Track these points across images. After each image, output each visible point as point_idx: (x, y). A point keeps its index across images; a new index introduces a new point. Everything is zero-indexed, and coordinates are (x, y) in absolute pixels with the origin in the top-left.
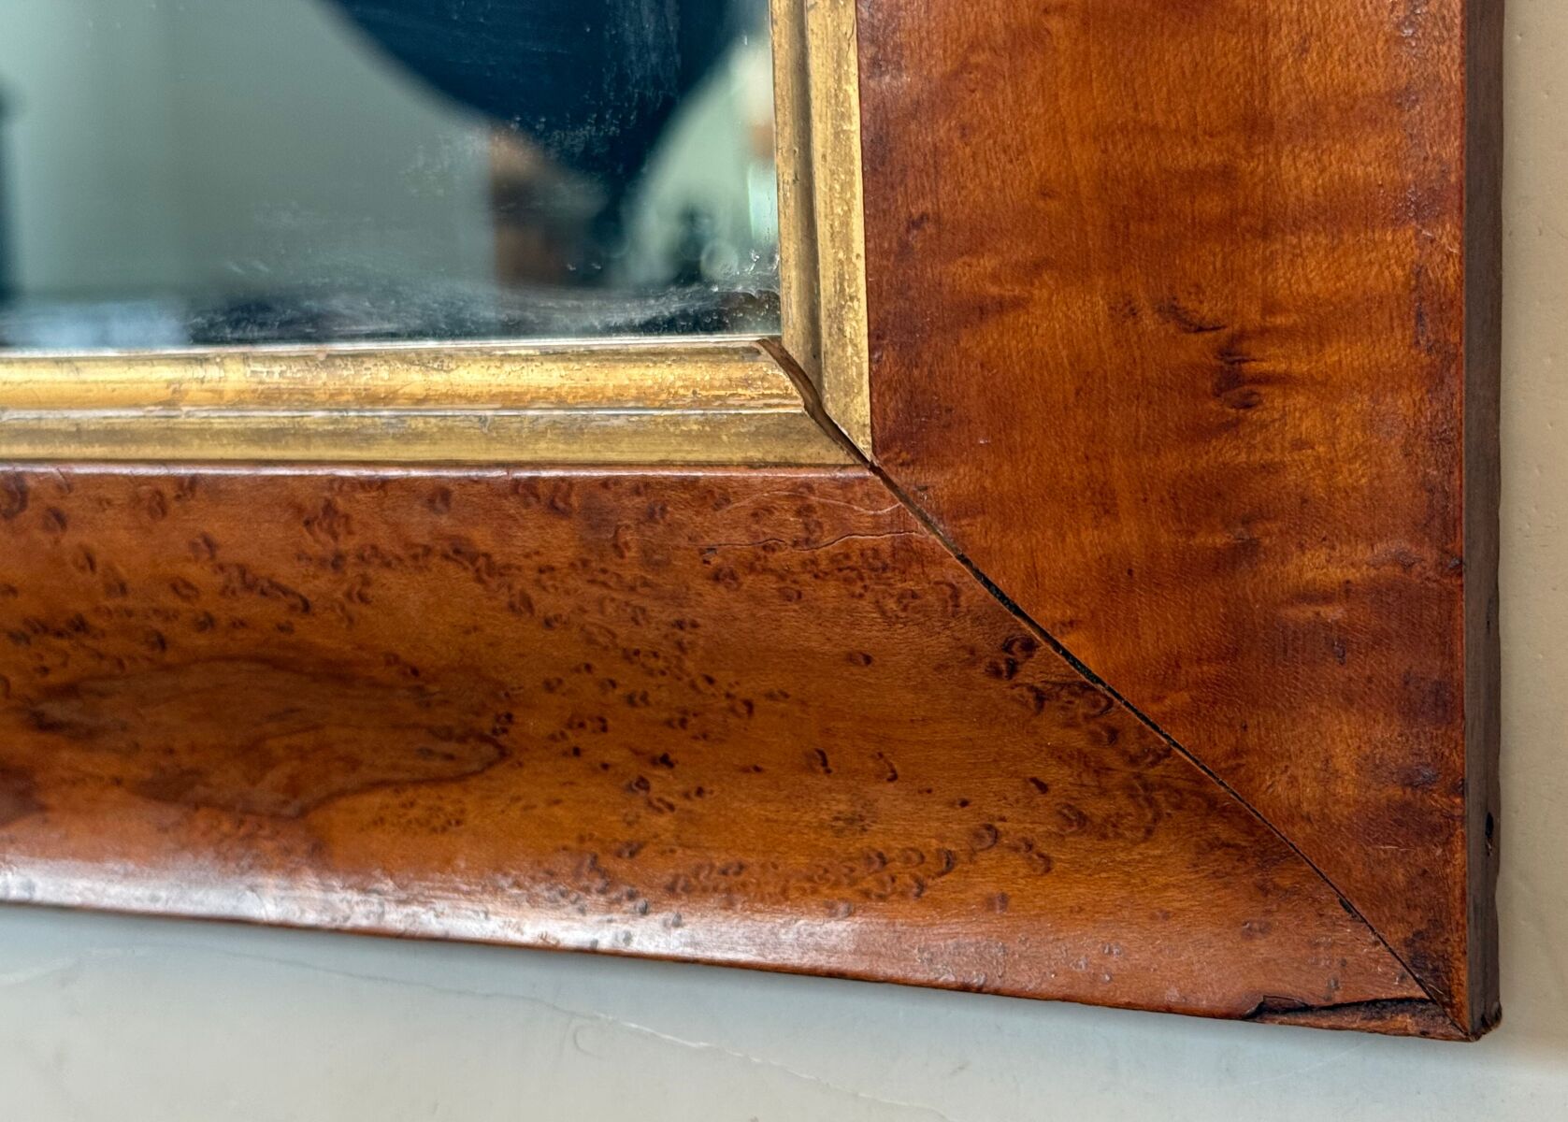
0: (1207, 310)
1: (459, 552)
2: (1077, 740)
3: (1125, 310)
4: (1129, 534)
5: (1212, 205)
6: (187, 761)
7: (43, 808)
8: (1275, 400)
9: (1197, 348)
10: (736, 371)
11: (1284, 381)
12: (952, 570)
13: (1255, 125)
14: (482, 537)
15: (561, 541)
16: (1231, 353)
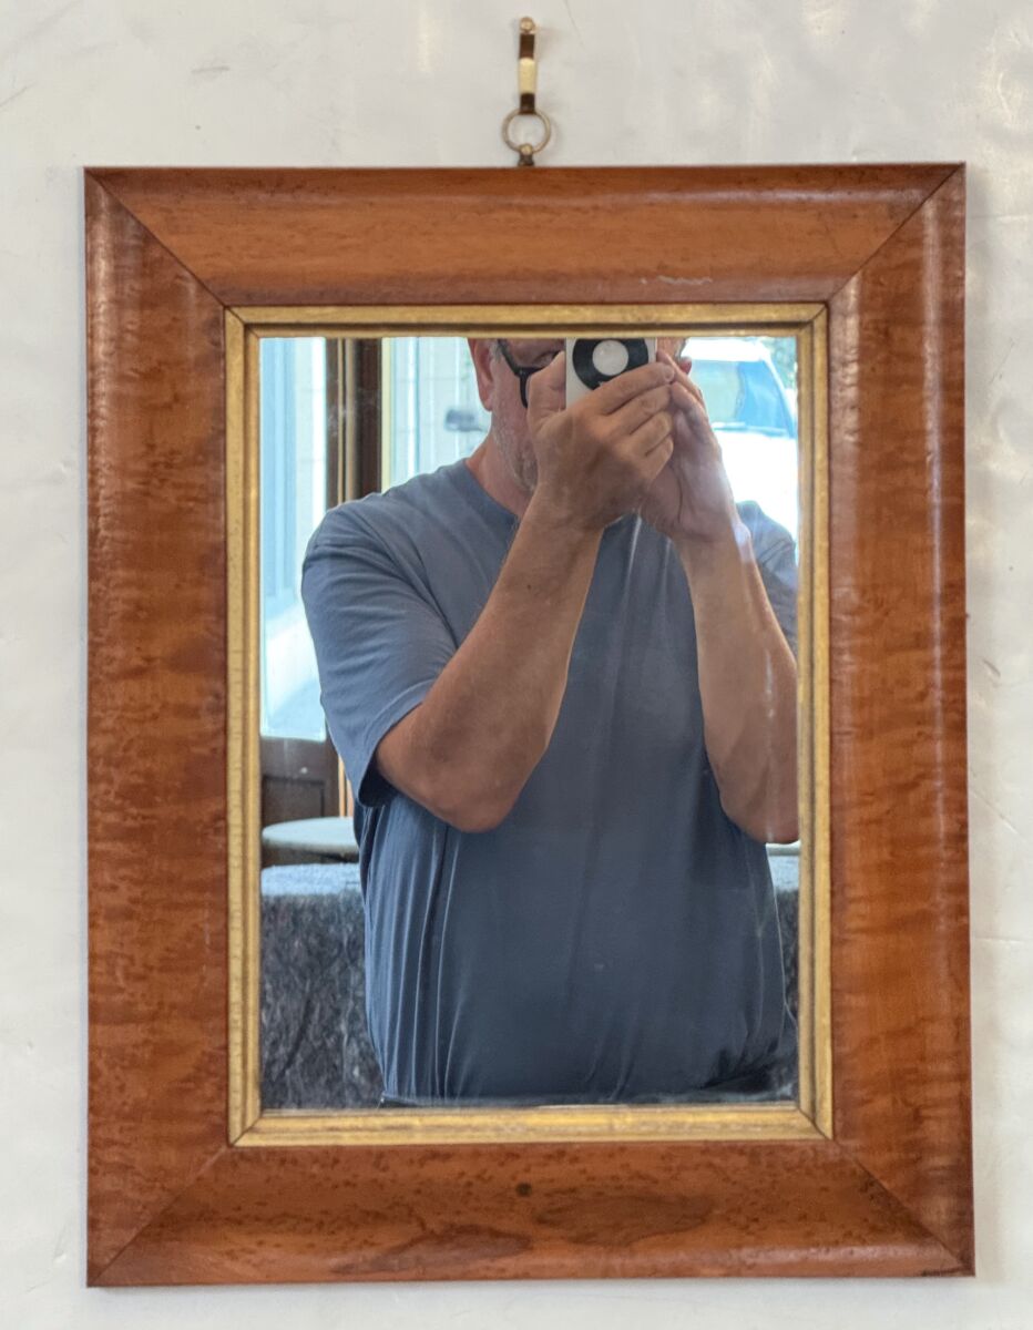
0: (913, 1100)
1: (710, 1165)
2: (879, 1207)
3: (895, 1102)
4: (895, 1155)
5: (913, 1077)
6: (591, 1230)
7: (532, 1249)
8: (926, 1122)
9: (910, 1110)
10: (788, 1115)
11: (929, 1118)
12: (854, 1165)
13: (922, 1059)
14: (717, 1161)
15: (743, 1161)
16: (917, 1111)
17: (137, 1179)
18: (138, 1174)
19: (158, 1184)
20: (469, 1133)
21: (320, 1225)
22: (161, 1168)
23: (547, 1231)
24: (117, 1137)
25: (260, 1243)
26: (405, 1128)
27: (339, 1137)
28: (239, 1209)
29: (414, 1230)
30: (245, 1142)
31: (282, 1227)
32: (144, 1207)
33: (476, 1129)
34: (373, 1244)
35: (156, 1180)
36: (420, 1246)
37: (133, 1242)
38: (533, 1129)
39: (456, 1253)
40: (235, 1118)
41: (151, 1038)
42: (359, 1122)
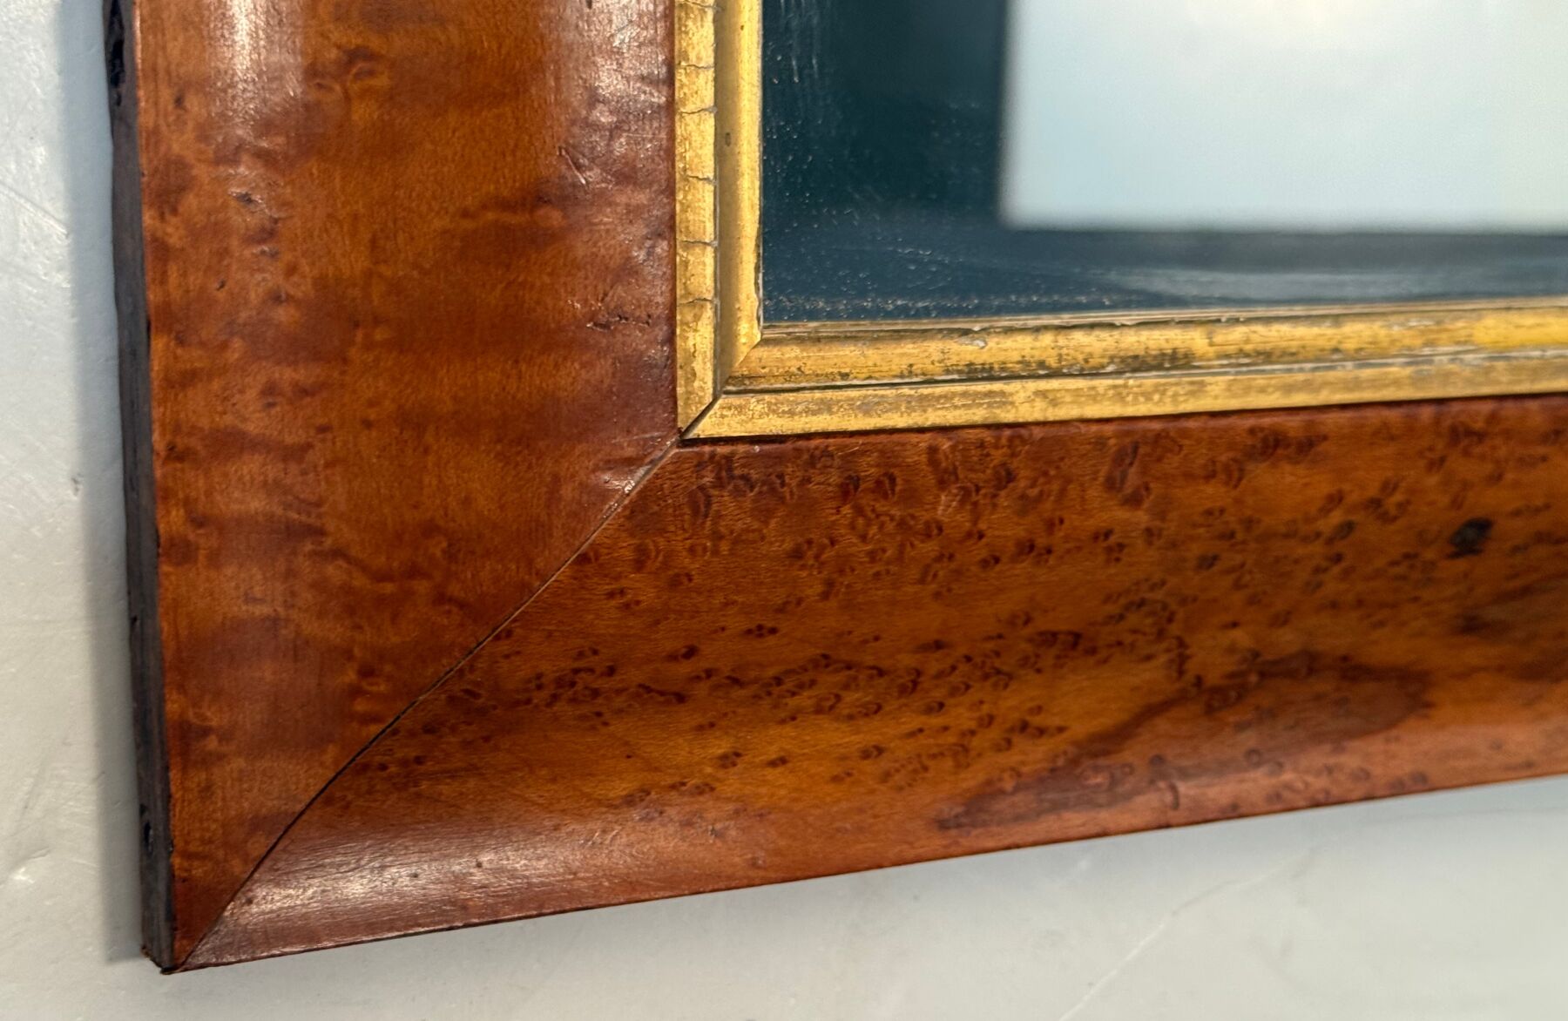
17: (335, 572)
18: (338, 553)
19: (422, 587)
20: (1347, 371)
21: (912, 684)
22: (430, 529)
23: (1475, 653)
24: (256, 422)
25: (727, 761)
26: (1175, 361)
27: (1004, 400)
28: (691, 652)
29: (1152, 676)
30: (721, 422)
31: (805, 699)
32: (367, 672)
33: (1361, 357)
34: (1042, 731)
35: (413, 572)
36: (1162, 724)
37: (324, 796)
38: (1500, 354)
39: (1249, 739)
40: (698, 338)
41: (375, 43)
42: (1041, 346)
